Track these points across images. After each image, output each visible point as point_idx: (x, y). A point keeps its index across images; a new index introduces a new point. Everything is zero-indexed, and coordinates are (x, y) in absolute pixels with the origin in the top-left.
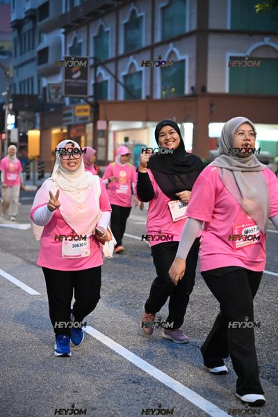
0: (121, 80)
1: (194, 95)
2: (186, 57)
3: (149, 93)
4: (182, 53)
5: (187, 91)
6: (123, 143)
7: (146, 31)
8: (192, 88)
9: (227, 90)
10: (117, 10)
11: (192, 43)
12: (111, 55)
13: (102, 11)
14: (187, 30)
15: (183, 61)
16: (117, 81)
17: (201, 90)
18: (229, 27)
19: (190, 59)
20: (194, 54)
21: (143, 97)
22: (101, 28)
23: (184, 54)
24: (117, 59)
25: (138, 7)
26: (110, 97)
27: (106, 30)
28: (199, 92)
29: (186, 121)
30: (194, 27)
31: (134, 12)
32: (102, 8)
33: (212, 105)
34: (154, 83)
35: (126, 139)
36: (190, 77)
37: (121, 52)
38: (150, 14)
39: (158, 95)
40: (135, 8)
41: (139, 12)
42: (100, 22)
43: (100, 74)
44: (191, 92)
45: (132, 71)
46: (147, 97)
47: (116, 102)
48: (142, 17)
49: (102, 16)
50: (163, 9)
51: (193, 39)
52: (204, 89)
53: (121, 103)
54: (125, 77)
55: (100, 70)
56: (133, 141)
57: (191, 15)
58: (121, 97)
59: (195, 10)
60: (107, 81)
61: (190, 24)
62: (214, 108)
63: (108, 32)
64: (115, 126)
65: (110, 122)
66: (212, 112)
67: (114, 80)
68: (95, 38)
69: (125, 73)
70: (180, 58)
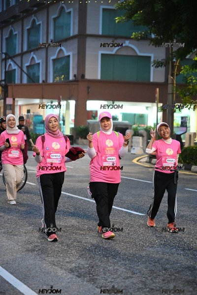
0: (25, 69)
1: (76, 81)
2: (71, 54)
3: (44, 79)
4: (68, 51)
5: (71, 78)
6: (26, 114)
7: (43, 35)
8: (75, 76)
9: (99, 78)
10: (22, 19)
11: (74, 44)
12: (18, 51)
13: (12, 20)
14: (71, 35)
15: (69, 56)
16: (22, 70)
17: (81, 77)
18: (100, 33)
19: (73, 55)
20: (76, 52)
21: (41, 82)
22: (11, 32)
23: (69, 51)
24: (22, 54)
25: (37, 18)
26: (17, 81)
27: (14, 33)
28: (80, 78)
29: (70, 99)
30: (76, 33)
31: (34, 21)
32: (12, 18)
33: (88, 88)
34: (48, 71)
35: (28, 111)
36: (73, 68)
37: (25, 49)
38: (46, 23)
39: (51, 81)
40: (35, 18)
41: (38, 21)
42: (10, 28)
43: (10, 65)
44: (74, 78)
45: (33, 63)
46: (43, 81)
47: (21, 84)
48: (40, 25)
49: (12, 23)
50: (55, 19)
51: (76, 41)
52: (83, 76)
53: (25, 85)
54: (28, 67)
55: (10, 62)
56: (33, 113)
57: (74, 23)
58: (25, 81)
59: (77, 21)
60: (15, 70)
61: (74, 30)
62: (89, 90)
63: (16, 35)
64: (20, 102)
65: (16, 99)
66: (88, 93)
67: (20, 70)
68: (7, 39)
69: (28, 64)
70: (66, 54)
